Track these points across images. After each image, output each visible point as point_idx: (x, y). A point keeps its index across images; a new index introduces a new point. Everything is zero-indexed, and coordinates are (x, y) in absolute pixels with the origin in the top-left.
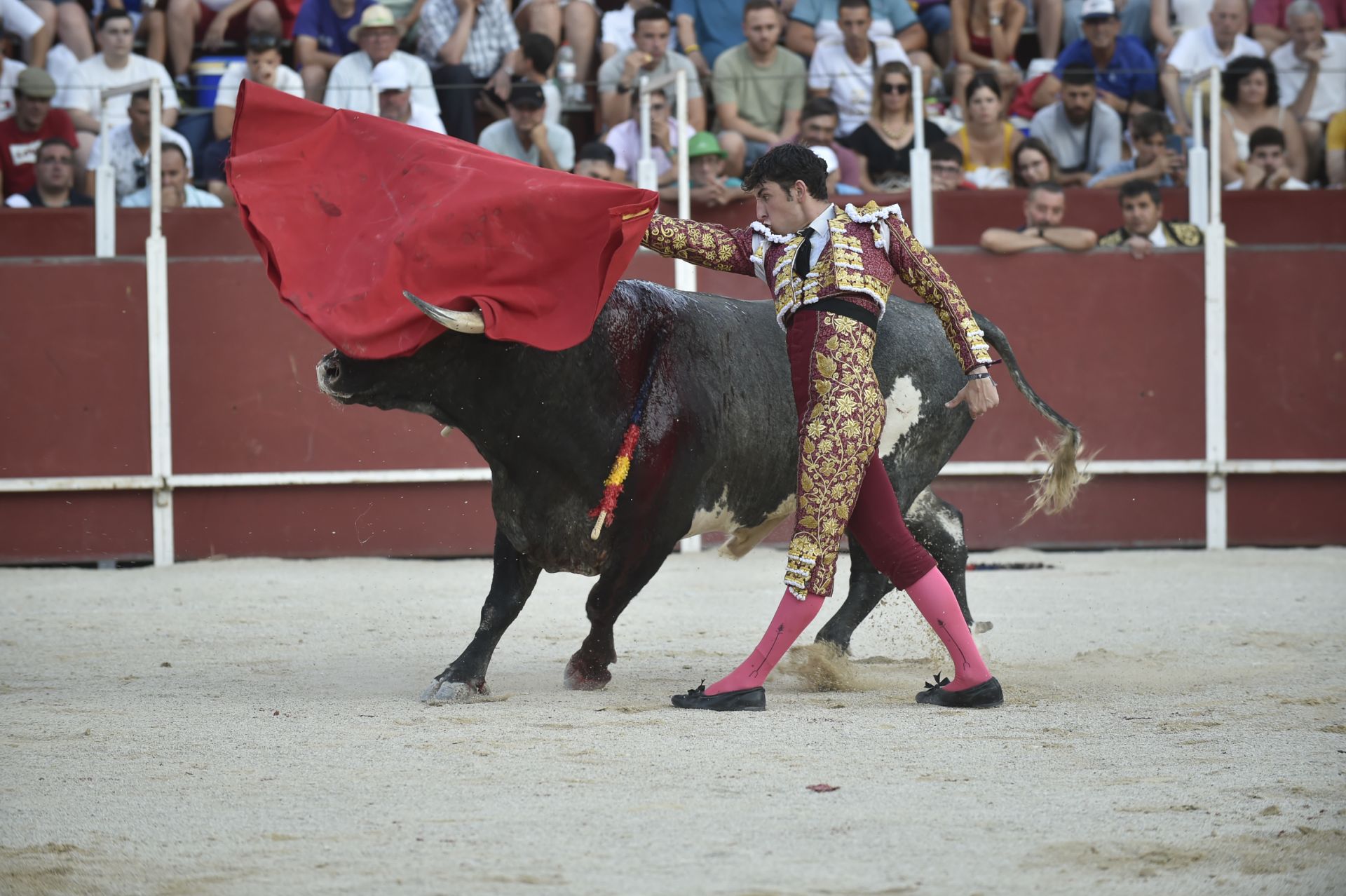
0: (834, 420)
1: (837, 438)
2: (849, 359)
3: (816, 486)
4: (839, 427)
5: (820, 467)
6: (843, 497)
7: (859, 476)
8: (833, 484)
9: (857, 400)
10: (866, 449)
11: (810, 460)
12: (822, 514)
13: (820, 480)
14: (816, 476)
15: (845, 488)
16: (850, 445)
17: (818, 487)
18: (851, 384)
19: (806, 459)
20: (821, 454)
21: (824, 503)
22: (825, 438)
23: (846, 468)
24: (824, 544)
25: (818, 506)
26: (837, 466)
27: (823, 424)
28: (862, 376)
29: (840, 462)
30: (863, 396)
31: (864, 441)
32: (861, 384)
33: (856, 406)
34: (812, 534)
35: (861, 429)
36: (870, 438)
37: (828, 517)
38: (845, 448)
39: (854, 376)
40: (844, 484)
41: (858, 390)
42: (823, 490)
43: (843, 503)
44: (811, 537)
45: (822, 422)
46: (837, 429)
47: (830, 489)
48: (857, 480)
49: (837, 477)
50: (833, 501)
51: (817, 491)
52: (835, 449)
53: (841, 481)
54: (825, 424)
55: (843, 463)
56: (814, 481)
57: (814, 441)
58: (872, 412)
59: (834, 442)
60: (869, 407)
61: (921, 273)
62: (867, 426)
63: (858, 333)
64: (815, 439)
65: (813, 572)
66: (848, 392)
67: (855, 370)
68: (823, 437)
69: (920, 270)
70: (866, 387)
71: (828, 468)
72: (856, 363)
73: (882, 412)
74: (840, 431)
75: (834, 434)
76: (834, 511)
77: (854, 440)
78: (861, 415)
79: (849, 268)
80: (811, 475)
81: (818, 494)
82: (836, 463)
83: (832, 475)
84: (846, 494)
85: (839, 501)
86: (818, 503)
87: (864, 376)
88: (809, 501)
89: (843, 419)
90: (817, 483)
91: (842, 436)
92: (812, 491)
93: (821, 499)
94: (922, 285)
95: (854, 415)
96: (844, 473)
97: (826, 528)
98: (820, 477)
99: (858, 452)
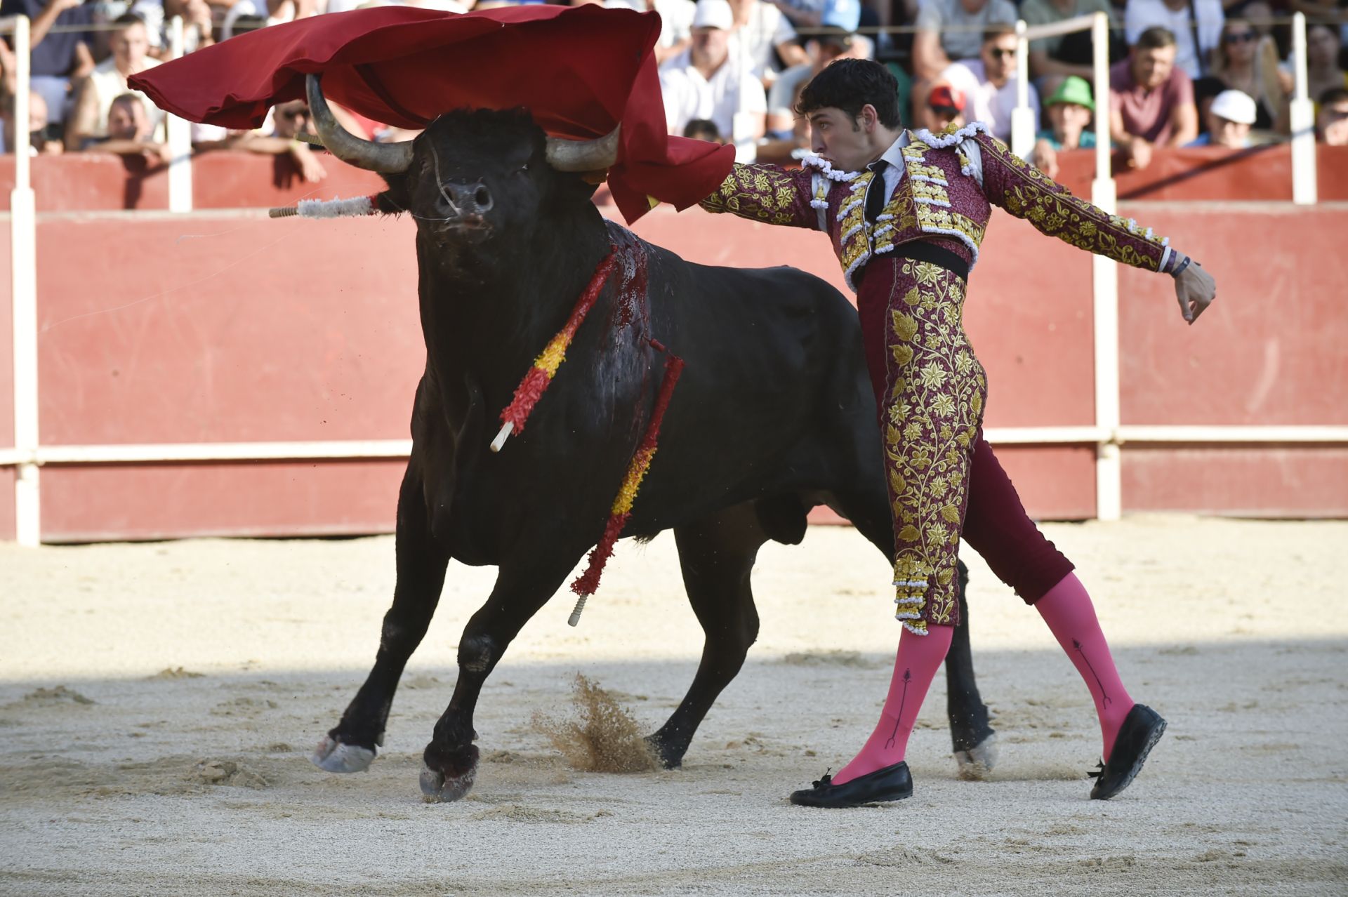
0: (920, 397)
1: (927, 419)
2: (934, 317)
3: (909, 484)
4: (927, 404)
5: (910, 459)
6: (947, 494)
7: (963, 465)
8: (931, 479)
9: (947, 368)
10: (966, 429)
11: (896, 453)
12: (923, 520)
13: (913, 476)
14: (907, 472)
15: (947, 482)
16: (945, 427)
17: (912, 485)
18: (938, 349)
19: (892, 452)
20: (909, 442)
21: (923, 504)
22: (911, 422)
23: (943, 456)
24: (934, 560)
25: (916, 510)
26: (931, 455)
27: (907, 404)
28: (950, 338)
29: (934, 449)
30: (954, 363)
31: (961, 420)
32: (950, 347)
33: (946, 376)
34: (916, 550)
35: (955, 405)
36: (968, 415)
37: (932, 522)
38: (939, 431)
39: (940, 339)
40: (945, 477)
41: (947, 355)
42: (919, 488)
43: (948, 502)
44: (916, 554)
45: (906, 401)
46: (926, 408)
47: (928, 486)
48: (961, 471)
49: (934, 469)
50: (934, 501)
51: (911, 490)
52: (926, 433)
53: (940, 473)
54: (909, 403)
55: (939, 449)
56: (906, 478)
57: (898, 426)
58: (966, 383)
59: (924, 424)
60: (962, 377)
61: (1033, 189)
62: (962, 400)
63: (945, 284)
64: (899, 425)
65: (928, 596)
66: (935, 359)
67: (942, 331)
68: (908, 420)
69: (1031, 186)
70: (957, 351)
71: (921, 459)
72: (942, 321)
73: (981, 382)
74: (930, 409)
75: (922, 414)
76: (939, 514)
77: (947, 419)
78: (954, 386)
79: (932, 205)
80: (901, 471)
81: (914, 494)
82: (930, 451)
83: (927, 468)
84: (950, 490)
85: (943, 500)
86: (915, 505)
87: (953, 337)
88: (905, 505)
89: (932, 394)
90: (909, 481)
91: (932, 415)
92: (905, 492)
93: (918, 500)
94: (1038, 204)
95: (945, 388)
96: (942, 462)
97: (932, 539)
98: (912, 473)
99: (956, 435)
